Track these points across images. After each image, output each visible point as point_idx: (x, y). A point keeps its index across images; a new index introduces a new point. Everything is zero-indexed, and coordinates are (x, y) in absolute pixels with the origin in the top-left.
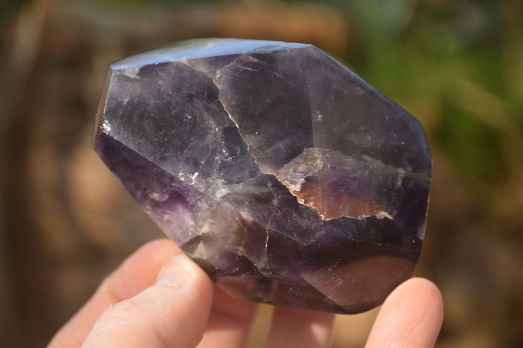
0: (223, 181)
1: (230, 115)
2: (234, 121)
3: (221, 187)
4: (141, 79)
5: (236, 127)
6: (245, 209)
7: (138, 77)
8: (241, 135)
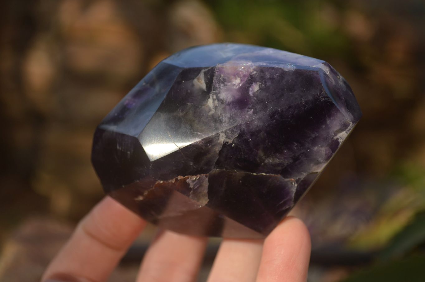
0: (229, 143)
1: (264, 174)
2: (259, 174)
3: (226, 140)
4: (333, 139)
5: (254, 173)
6: (201, 143)
7: (335, 138)
8: (248, 172)
